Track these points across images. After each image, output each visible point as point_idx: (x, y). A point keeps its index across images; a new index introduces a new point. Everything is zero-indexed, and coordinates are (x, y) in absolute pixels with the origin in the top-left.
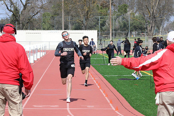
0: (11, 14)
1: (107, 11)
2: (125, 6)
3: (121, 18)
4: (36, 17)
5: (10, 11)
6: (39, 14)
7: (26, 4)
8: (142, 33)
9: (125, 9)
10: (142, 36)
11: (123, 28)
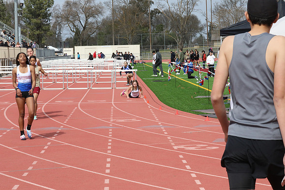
0: (74, 34)
1: (147, 30)
2: (161, 25)
4: (93, 35)
5: (73, 31)
6: (95, 33)
7: (85, 26)
9: (162, 28)
11: (160, 43)
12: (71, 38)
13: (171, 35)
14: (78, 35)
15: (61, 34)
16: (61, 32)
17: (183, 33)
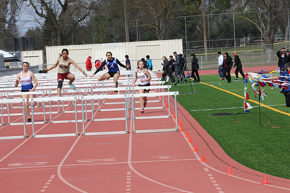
3: (220, 17)
4: (84, 23)
5: (41, 15)
7: (66, 4)
10: (256, 44)
12: (38, 29)
13: (246, 15)
14: (52, 24)
15: (15, 21)
16: (17, 18)
17: (273, 11)
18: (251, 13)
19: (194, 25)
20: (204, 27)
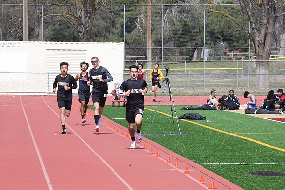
3: (175, 9)
8: (232, 50)
10: (231, 59)
11: (180, 37)
18: (225, 7)
19: (132, 21)
20: (150, 25)
